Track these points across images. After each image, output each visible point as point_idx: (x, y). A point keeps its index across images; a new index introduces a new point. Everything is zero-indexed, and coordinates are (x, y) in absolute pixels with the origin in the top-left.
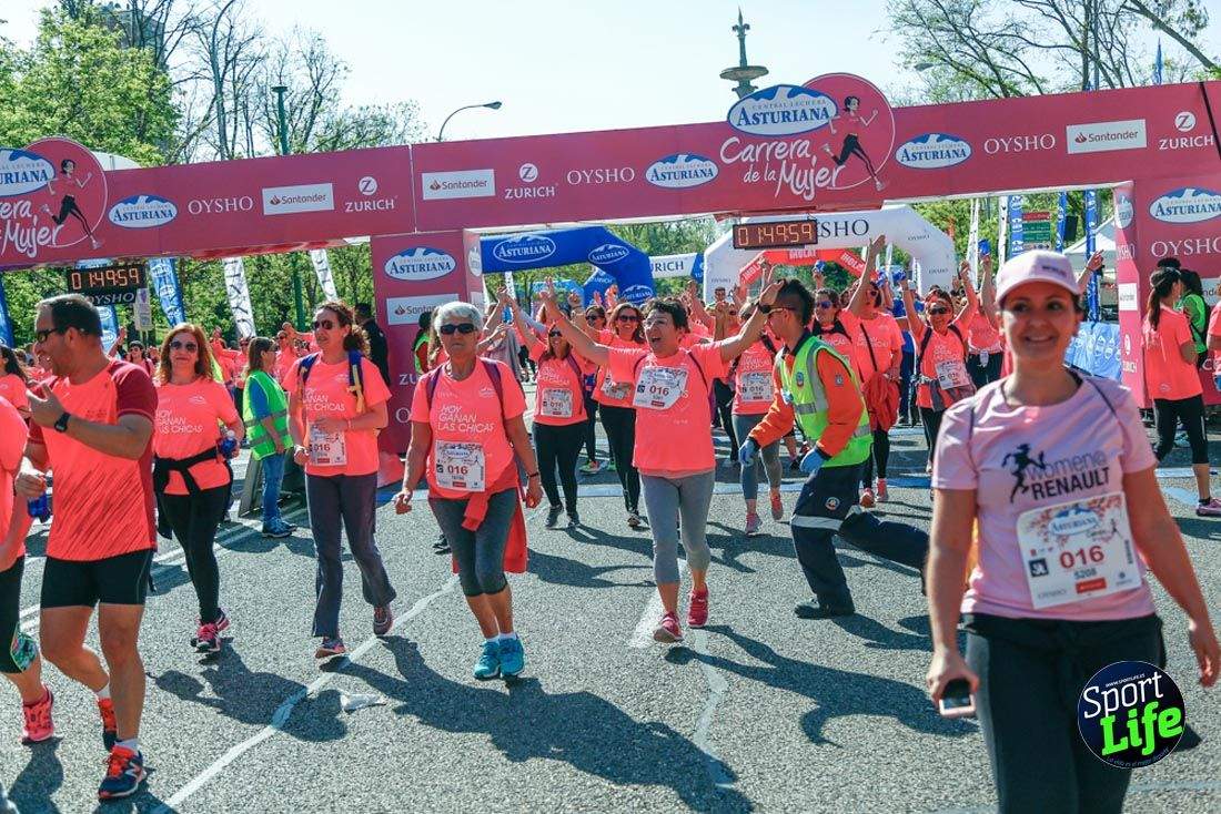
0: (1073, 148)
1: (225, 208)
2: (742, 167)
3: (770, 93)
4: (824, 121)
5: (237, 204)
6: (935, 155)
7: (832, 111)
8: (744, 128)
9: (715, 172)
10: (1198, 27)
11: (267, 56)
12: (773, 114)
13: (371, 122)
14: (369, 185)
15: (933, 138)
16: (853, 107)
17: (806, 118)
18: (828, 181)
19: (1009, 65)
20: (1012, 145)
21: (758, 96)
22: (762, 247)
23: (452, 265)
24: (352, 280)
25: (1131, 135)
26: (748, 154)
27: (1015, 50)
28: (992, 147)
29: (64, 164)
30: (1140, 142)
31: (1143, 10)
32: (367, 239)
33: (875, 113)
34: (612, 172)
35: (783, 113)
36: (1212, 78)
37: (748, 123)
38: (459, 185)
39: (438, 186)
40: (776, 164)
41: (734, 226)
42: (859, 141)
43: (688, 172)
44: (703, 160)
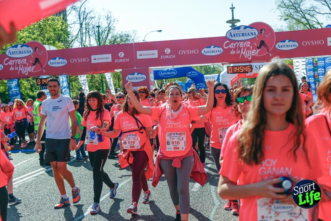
0: (329, 44)
1: (81, 61)
2: (230, 50)
3: (239, 28)
4: (254, 36)
5: (84, 60)
6: (287, 46)
7: (257, 33)
8: (231, 38)
9: (222, 51)
11: (95, 17)
12: (239, 34)
13: (124, 36)
14: (121, 54)
15: (287, 41)
16: (263, 32)
17: (249, 35)
18: (255, 54)
19: (311, 19)
20: (311, 43)
21: (234, 29)
22: (236, 73)
23: (145, 77)
24: (118, 81)
26: (232, 46)
27: (313, 15)
28: (305, 43)
29: (36, 48)
32: (121, 70)
33: (270, 34)
34: (192, 51)
35: (242, 34)
37: (232, 37)
38: (147, 55)
39: (141, 55)
40: (240, 49)
41: (228, 67)
42: (265, 42)
43: (214, 51)
44: (218, 47)
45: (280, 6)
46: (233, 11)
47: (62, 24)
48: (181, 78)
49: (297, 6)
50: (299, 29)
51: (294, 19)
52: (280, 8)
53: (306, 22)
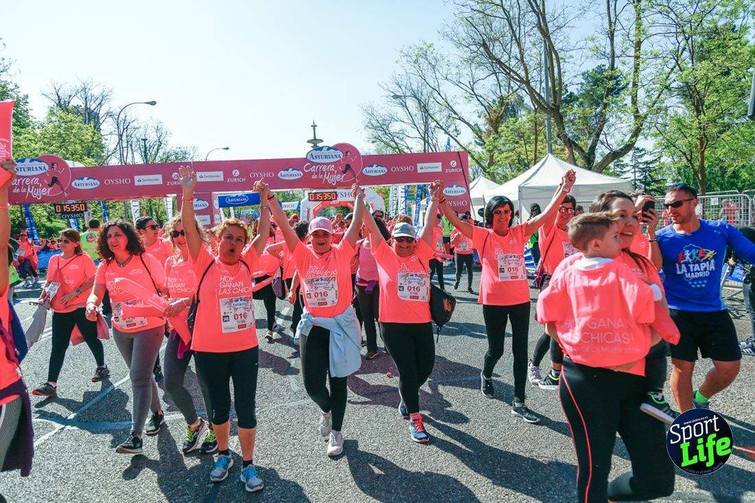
0: (419, 171)
1: (119, 182)
2: (311, 174)
3: (321, 149)
4: (339, 159)
5: (124, 181)
6: (376, 171)
7: (342, 156)
8: (312, 160)
9: (302, 174)
10: (458, 134)
12: (322, 156)
14: (175, 176)
15: (375, 166)
16: (348, 155)
17: (333, 158)
18: (340, 179)
20: (400, 169)
21: (316, 150)
22: (319, 200)
23: (208, 204)
25: (436, 167)
26: (313, 169)
27: (402, 138)
28: (394, 169)
29: (53, 164)
30: (440, 170)
31: (442, 128)
32: (176, 195)
33: (356, 157)
34: (265, 174)
35: (325, 156)
36: (463, 150)
37: (313, 158)
38: (209, 177)
39: (203, 177)
40: (323, 173)
41: (309, 194)
42: (351, 166)
43: (293, 174)
44: (298, 170)
45: (367, 126)
46: (314, 130)
47: (92, 134)
48: (253, 206)
49: (385, 127)
50: (388, 153)
51: (383, 141)
52: (368, 129)
53: (395, 146)
